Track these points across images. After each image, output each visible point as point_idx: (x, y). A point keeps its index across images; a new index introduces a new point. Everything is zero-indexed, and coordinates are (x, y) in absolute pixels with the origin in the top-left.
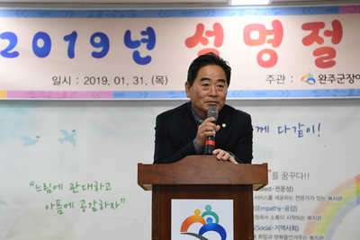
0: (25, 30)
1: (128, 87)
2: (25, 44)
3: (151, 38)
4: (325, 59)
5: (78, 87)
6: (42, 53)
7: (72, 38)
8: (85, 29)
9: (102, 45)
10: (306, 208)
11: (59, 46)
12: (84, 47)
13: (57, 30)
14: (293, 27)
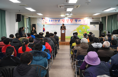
0: (51, 20)
1: (58, 24)
2: (51, 21)
3: (59, 20)
4: (72, 22)
5: (54, 24)
6: (52, 21)
7: (54, 20)
8: (55, 19)
9: (56, 21)
10: (70, 32)
11: (53, 21)
12: (55, 21)
13: (53, 20)
14: (69, 20)
